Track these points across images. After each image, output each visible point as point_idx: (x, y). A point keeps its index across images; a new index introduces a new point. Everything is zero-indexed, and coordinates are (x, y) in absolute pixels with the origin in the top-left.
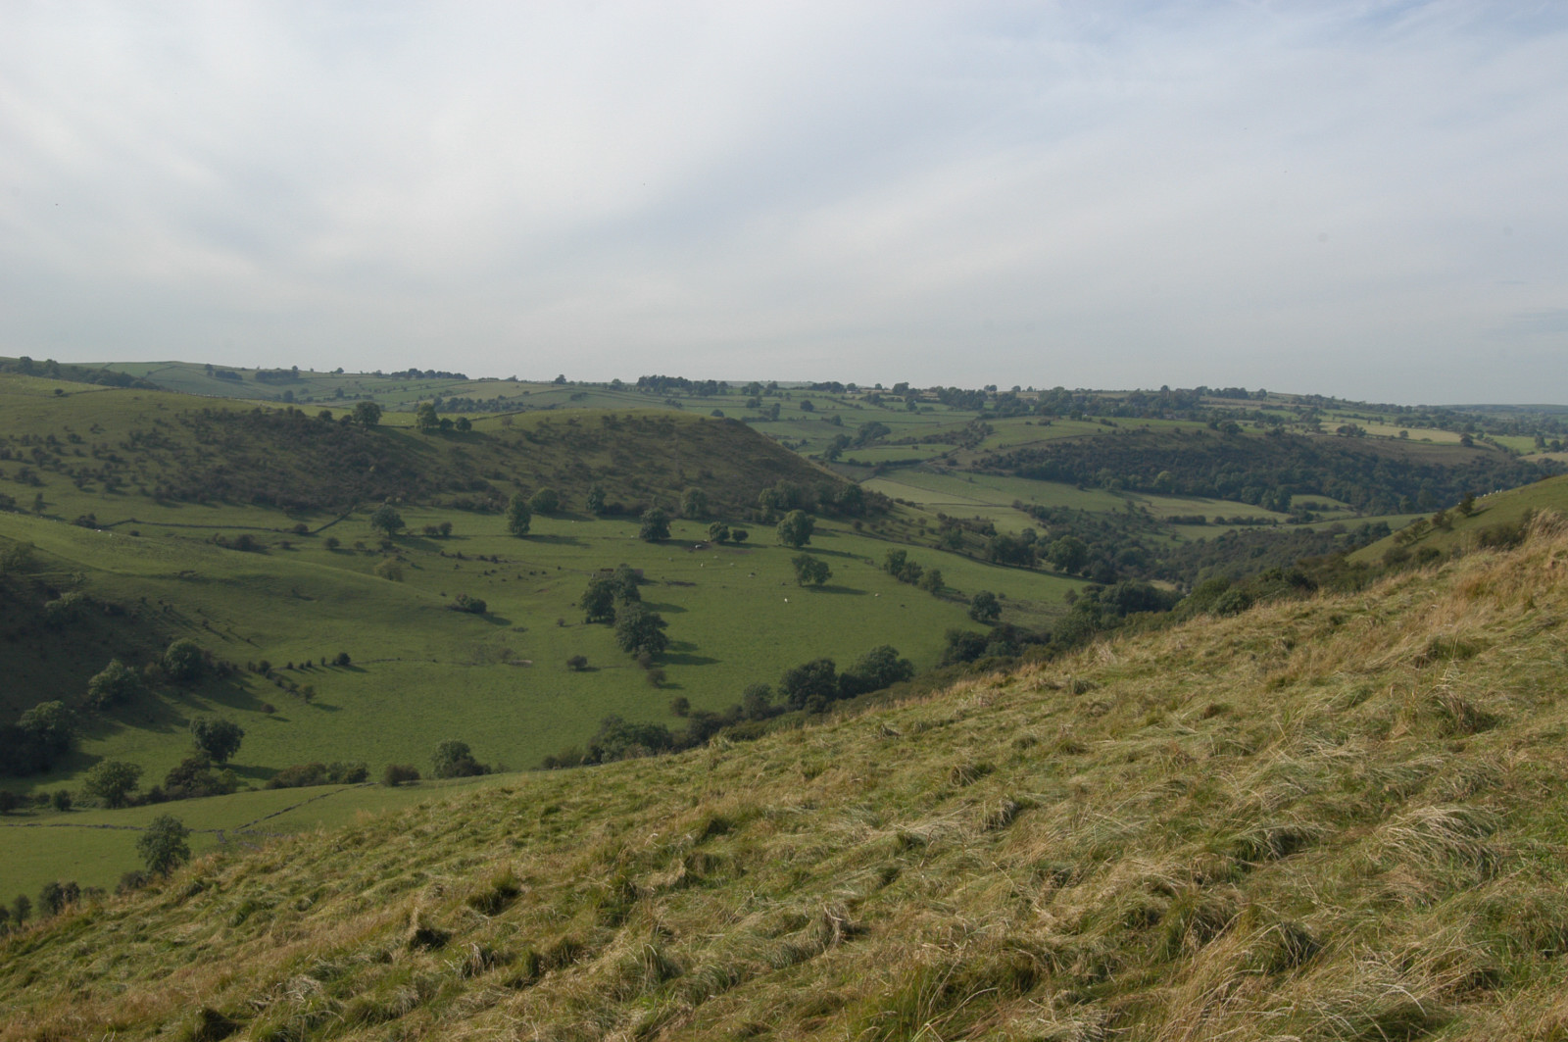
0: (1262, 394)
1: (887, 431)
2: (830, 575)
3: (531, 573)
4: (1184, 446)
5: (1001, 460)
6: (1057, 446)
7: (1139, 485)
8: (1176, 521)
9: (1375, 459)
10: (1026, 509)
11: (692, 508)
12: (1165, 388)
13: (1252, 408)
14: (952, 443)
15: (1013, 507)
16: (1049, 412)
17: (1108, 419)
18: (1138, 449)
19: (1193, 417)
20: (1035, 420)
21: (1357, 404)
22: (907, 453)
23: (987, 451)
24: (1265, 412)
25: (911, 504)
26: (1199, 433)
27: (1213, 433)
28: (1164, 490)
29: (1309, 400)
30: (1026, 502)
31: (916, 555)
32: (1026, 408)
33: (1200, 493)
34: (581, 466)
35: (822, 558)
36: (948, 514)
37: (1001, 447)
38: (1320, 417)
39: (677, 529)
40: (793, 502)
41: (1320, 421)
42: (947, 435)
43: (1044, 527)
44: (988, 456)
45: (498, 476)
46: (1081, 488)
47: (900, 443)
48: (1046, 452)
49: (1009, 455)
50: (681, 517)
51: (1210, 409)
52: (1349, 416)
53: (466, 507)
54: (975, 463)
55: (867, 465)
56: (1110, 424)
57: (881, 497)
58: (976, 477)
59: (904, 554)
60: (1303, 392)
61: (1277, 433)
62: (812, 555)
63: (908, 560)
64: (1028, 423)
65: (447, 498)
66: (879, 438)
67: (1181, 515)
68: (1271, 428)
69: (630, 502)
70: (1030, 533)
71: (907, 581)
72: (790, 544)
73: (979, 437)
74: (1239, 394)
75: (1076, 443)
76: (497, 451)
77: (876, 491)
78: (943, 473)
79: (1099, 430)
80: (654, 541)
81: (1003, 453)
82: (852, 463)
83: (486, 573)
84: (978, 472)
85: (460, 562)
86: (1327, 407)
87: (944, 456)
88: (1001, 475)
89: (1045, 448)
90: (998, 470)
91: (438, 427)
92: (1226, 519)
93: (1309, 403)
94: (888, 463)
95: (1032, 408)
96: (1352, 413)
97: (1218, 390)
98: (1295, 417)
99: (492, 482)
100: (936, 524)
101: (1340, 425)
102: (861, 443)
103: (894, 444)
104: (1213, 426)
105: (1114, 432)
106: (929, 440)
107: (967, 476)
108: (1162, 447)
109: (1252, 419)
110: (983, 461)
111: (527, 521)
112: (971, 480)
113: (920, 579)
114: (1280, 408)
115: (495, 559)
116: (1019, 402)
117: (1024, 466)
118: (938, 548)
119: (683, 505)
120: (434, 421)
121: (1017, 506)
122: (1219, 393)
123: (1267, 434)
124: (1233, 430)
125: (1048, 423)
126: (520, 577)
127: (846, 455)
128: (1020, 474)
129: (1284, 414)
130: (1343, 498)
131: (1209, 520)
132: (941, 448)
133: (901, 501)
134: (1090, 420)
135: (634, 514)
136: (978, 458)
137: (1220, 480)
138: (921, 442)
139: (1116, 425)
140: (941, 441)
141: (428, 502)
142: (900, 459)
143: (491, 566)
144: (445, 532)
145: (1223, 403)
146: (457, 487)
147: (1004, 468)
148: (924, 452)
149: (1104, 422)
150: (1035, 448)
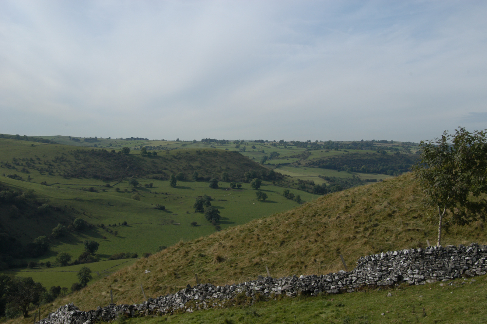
0: (392, 142)
1: (279, 155)
2: (267, 197)
3: (178, 198)
4: (369, 158)
5: (314, 163)
6: (331, 158)
7: (356, 170)
10: (322, 177)
11: (224, 178)
12: (362, 140)
13: (389, 146)
14: (299, 158)
15: (319, 177)
16: (328, 148)
17: (346, 150)
18: (356, 159)
19: (372, 149)
20: (324, 151)
22: (285, 161)
23: (310, 160)
24: (393, 147)
25: (289, 176)
26: (374, 154)
27: (378, 154)
28: (364, 171)
29: (406, 143)
30: (322, 175)
31: (292, 191)
32: (321, 147)
33: (375, 172)
34: (190, 166)
35: (265, 192)
36: (300, 179)
37: (314, 159)
38: (410, 149)
39: (221, 184)
40: (254, 176)
41: (410, 150)
42: (297, 155)
43: (328, 183)
44: (310, 162)
45: (166, 169)
46: (339, 171)
47: (283, 158)
48: (328, 160)
49: (316, 161)
50: (221, 181)
51: (377, 146)
53: (157, 178)
54: (306, 164)
55: (274, 165)
56: (347, 152)
57: (280, 174)
58: (306, 168)
59: (289, 191)
60: (405, 141)
61: (398, 154)
62: (262, 192)
63: (290, 193)
64: (322, 152)
65: (151, 176)
66: (276, 157)
67: (369, 179)
68: (396, 152)
69: (206, 176)
70: (324, 184)
71: (290, 199)
72: (254, 188)
73: (307, 156)
74: (385, 142)
75: (337, 157)
76: (165, 161)
77: (279, 172)
78: (296, 167)
79: (344, 153)
80: (213, 188)
81: (314, 161)
82: (269, 164)
83: (164, 198)
84: (307, 166)
85: (156, 195)
86: (412, 146)
87: (297, 162)
88: (314, 167)
89: (327, 159)
90: (313, 166)
91: (147, 154)
93: (407, 144)
94: (280, 164)
95: (322, 147)
97: (378, 141)
98: (402, 148)
99: (164, 171)
100: (297, 182)
101: (417, 151)
102: (271, 158)
103: (281, 158)
104: (378, 152)
105: (348, 154)
106: (292, 157)
107: (304, 168)
108: (363, 158)
109: (390, 149)
110: (308, 163)
111: (176, 182)
112: (305, 169)
113: (294, 198)
114: (398, 146)
115: (166, 194)
116: (318, 145)
117: (321, 164)
118: (298, 189)
119: (222, 177)
120: (146, 153)
121: (320, 176)
122: (379, 142)
123: (395, 154)
124: (384, 153)
125: (328, 152)
126: (174, 199)
127: (267, 162)
128: (320, 167)
129: (399, 148)
131: (378, 180)
132: (296, 159)
133: (286, 175)
134: (341, 150)
135: (207, 180)
136: (307, 162)
137: (381, 168)
138: (289, 158)
139: (348, 152)
140: (296, 157)
141: (145, 177)
142: (284, 163)
143: (165, 196)
144: (151, 186)
145: (380, 145)
146: (154, 173)
147: (315, 165)
148: (290, 161)
149: (345, 151)
150: (324, 159)
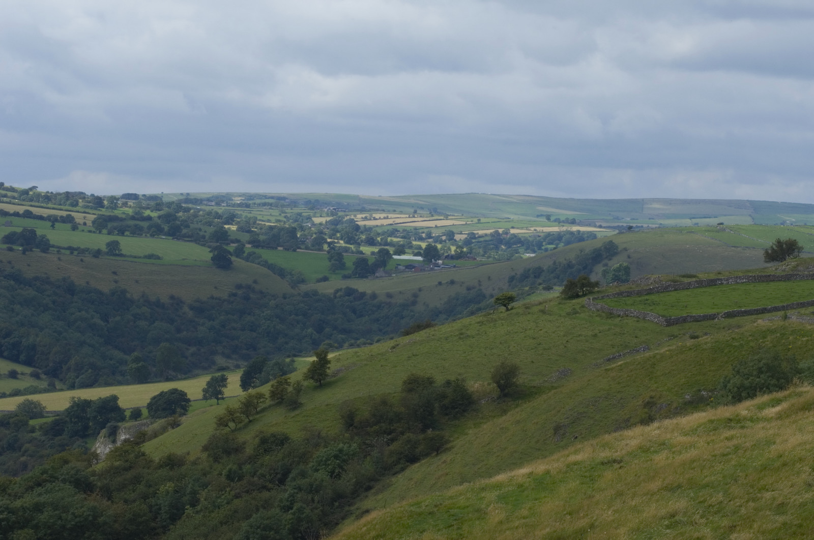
9: (71, 289)
21: (26, 192)
52: (16, 214)
96: (21, 209)
130: (22, 357)
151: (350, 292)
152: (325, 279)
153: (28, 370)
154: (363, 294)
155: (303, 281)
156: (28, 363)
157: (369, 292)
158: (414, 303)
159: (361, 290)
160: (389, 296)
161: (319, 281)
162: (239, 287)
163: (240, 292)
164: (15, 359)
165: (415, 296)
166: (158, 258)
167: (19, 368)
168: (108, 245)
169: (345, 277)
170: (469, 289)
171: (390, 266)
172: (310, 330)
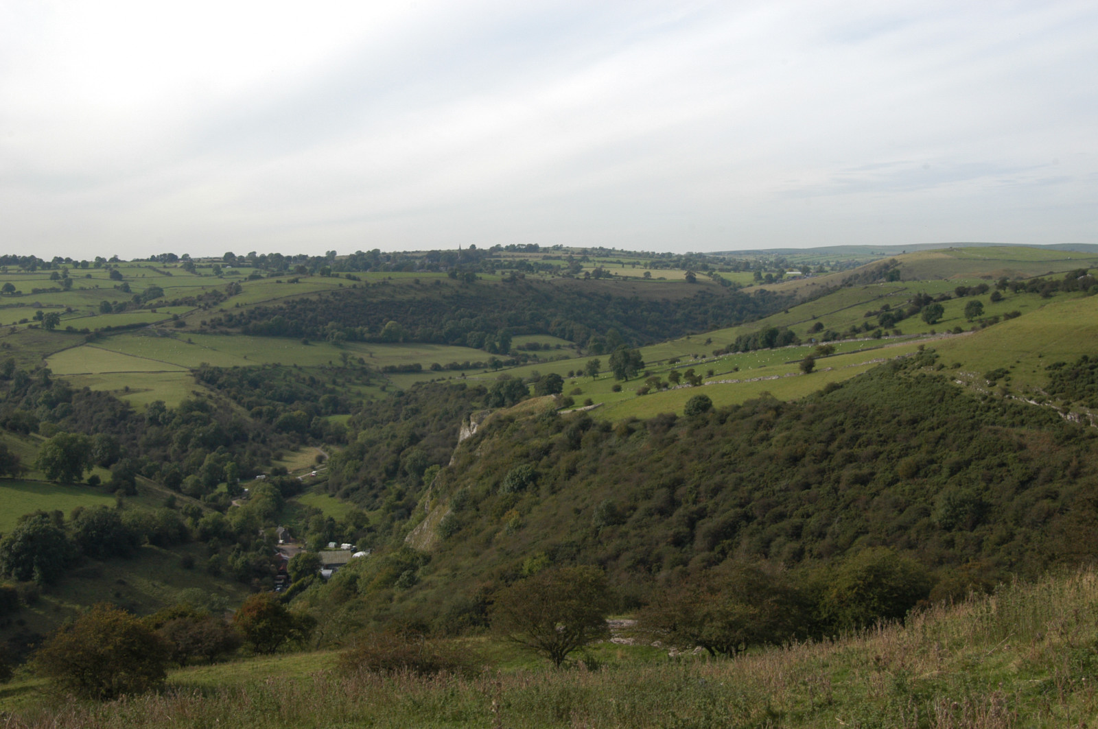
4: (421, 296)
5: (232, 319)
7: (364, 336)
8: (392, 370)
9: (609, 298)
14: (192, 305)
15: (192, 371)
20: (286, 279)
28: (391, 339)
37: (238, 306)
42: (198, 297)
44: (220, 316)
48: (281, 308)
49: (242, 314)
55: (85, 331)
58: (199, 338)
64: (279, 282)
67: (396, 364)
73: (223, 298)
78: (165, 335)
81: (237, 313)
84: (203, 332)
87: (177, 318)
88: (226, 334)
90: (225, 329)
92: (442, 365)
105: (354, 286)
107: (190, 337)
110: (213, 321)
112: (191, 341)
117: (254, 324)
121: (197, 369)
130: (567, 336)
132: (178, 311)
136: (210, 319)
137: (448, 326)
138: (166, 305)
139: (360, 279)
147: (233, 327)
148: (157, 316)
150: (271, 306)
151: (762, 291)
152: (751, 285)
153: (568, 343)
154: (769, 292)
155: (741, 287)
156: (570, 339)
157: (772, 291)
158: (795, 295)
159: (768, 290)
160: (782, 292)
161: (748, 286)
162: (700, 292)
163: (700, 295)
164: (563, 337)
165: (795, 291)
166: (664, 279)
167: (562, 342)
168: (645, 274)
169: (761, 284)
170: (822, 287)
171: (785, 277)
172: (735, 313)
